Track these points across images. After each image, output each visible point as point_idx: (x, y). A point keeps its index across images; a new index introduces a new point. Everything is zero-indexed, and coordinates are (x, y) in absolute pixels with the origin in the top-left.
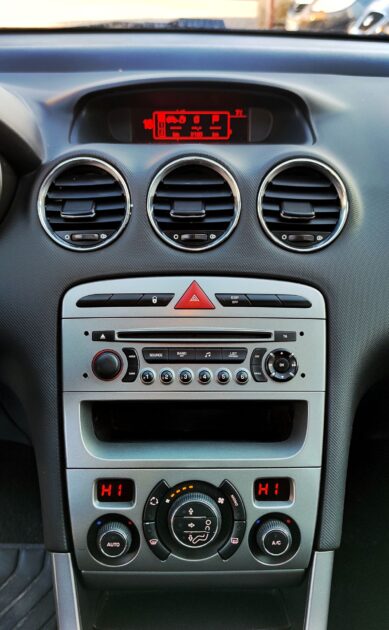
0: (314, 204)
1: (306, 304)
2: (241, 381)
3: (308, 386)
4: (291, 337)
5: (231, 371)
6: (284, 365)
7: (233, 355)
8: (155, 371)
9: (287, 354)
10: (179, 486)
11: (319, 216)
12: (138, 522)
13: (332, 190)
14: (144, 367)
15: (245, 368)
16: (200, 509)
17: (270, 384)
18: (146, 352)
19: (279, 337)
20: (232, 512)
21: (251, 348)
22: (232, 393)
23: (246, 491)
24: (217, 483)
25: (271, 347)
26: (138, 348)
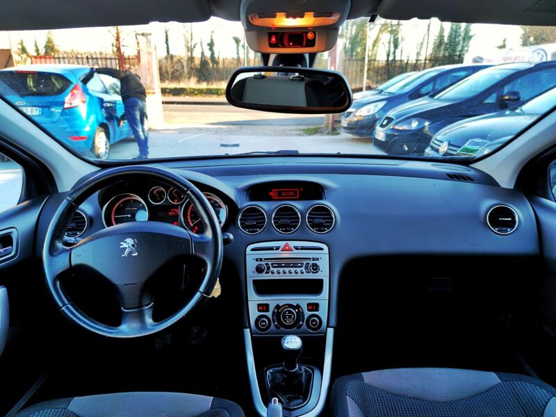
0: (324, 219)
1: (322, 249)
2: (302, 273)
3: (323, 274)
4: (318, 259)
5: (299, 270)
6: (316, 268)
7: (299, 265)
8: (275, 270)
9: (316, 264)
10: (283, 306)
11: (326, 222)
12: (270, 317)
13: (330, 214)
14: (271, 269)
15: (303, 269)
16: (290, 312)
17: (311, 274)
18: (272, 264)
19: (314, 259)
20: (300, 314)
21: (305, 263)
22: (300, 277)
23: (305, 308)
24: (295, 305)
25: (311, 262)
26: (270, 263)
